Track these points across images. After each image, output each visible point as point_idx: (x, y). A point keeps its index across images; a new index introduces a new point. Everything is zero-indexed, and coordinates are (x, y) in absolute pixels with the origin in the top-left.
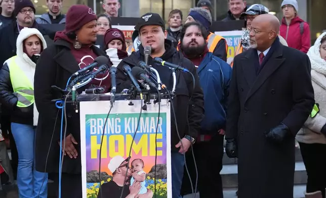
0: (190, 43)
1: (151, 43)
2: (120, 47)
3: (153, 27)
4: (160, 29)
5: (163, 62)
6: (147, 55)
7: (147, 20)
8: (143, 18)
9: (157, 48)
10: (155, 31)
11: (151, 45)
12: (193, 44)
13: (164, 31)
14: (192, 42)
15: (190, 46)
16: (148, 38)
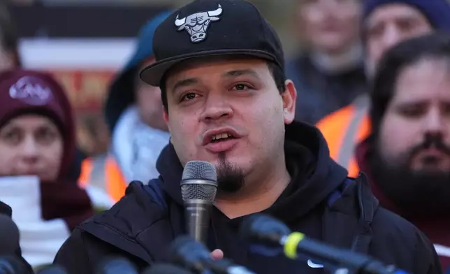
0: (414, 151)
1: (223, 146)
2: (52, 152)
3: (230, 67)
4: (264, 75)
5: (292, 241)
6: (197, 206)
7: (198, 34)
8: (179, 22)
9: (250, 172)
10: (240, 86)
11: (222, 155)
12: (430, 160)
13: (281, 87)
14: (425, 145)
15: (417, 165)
16: (208, 119)
